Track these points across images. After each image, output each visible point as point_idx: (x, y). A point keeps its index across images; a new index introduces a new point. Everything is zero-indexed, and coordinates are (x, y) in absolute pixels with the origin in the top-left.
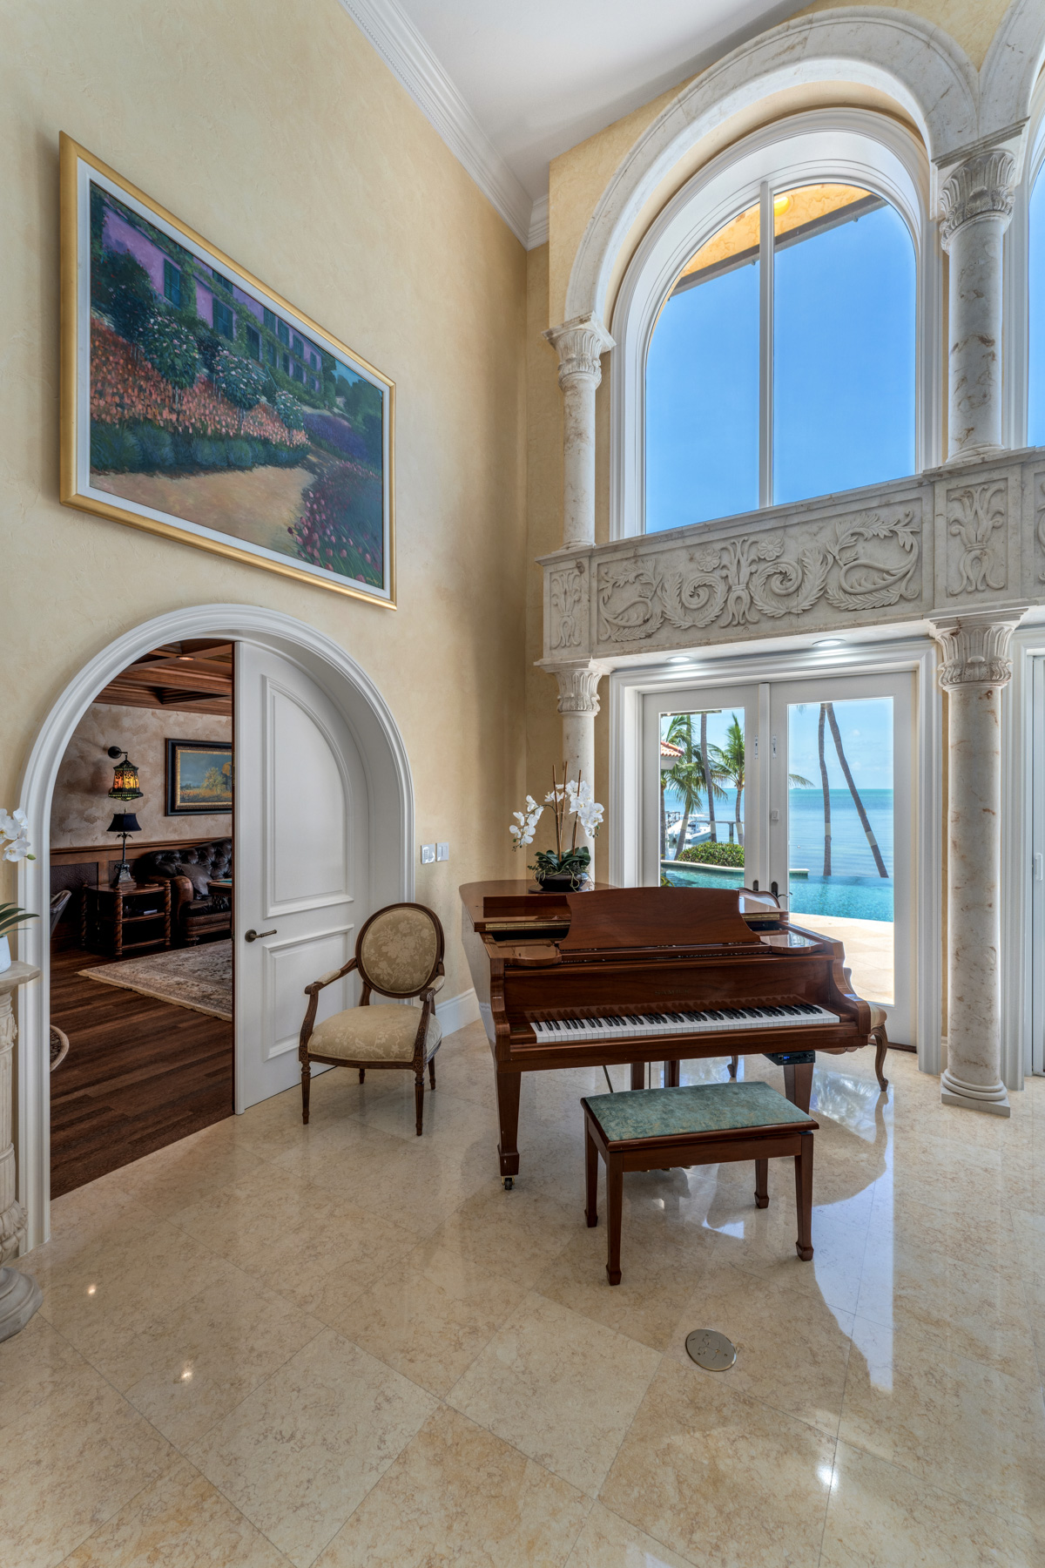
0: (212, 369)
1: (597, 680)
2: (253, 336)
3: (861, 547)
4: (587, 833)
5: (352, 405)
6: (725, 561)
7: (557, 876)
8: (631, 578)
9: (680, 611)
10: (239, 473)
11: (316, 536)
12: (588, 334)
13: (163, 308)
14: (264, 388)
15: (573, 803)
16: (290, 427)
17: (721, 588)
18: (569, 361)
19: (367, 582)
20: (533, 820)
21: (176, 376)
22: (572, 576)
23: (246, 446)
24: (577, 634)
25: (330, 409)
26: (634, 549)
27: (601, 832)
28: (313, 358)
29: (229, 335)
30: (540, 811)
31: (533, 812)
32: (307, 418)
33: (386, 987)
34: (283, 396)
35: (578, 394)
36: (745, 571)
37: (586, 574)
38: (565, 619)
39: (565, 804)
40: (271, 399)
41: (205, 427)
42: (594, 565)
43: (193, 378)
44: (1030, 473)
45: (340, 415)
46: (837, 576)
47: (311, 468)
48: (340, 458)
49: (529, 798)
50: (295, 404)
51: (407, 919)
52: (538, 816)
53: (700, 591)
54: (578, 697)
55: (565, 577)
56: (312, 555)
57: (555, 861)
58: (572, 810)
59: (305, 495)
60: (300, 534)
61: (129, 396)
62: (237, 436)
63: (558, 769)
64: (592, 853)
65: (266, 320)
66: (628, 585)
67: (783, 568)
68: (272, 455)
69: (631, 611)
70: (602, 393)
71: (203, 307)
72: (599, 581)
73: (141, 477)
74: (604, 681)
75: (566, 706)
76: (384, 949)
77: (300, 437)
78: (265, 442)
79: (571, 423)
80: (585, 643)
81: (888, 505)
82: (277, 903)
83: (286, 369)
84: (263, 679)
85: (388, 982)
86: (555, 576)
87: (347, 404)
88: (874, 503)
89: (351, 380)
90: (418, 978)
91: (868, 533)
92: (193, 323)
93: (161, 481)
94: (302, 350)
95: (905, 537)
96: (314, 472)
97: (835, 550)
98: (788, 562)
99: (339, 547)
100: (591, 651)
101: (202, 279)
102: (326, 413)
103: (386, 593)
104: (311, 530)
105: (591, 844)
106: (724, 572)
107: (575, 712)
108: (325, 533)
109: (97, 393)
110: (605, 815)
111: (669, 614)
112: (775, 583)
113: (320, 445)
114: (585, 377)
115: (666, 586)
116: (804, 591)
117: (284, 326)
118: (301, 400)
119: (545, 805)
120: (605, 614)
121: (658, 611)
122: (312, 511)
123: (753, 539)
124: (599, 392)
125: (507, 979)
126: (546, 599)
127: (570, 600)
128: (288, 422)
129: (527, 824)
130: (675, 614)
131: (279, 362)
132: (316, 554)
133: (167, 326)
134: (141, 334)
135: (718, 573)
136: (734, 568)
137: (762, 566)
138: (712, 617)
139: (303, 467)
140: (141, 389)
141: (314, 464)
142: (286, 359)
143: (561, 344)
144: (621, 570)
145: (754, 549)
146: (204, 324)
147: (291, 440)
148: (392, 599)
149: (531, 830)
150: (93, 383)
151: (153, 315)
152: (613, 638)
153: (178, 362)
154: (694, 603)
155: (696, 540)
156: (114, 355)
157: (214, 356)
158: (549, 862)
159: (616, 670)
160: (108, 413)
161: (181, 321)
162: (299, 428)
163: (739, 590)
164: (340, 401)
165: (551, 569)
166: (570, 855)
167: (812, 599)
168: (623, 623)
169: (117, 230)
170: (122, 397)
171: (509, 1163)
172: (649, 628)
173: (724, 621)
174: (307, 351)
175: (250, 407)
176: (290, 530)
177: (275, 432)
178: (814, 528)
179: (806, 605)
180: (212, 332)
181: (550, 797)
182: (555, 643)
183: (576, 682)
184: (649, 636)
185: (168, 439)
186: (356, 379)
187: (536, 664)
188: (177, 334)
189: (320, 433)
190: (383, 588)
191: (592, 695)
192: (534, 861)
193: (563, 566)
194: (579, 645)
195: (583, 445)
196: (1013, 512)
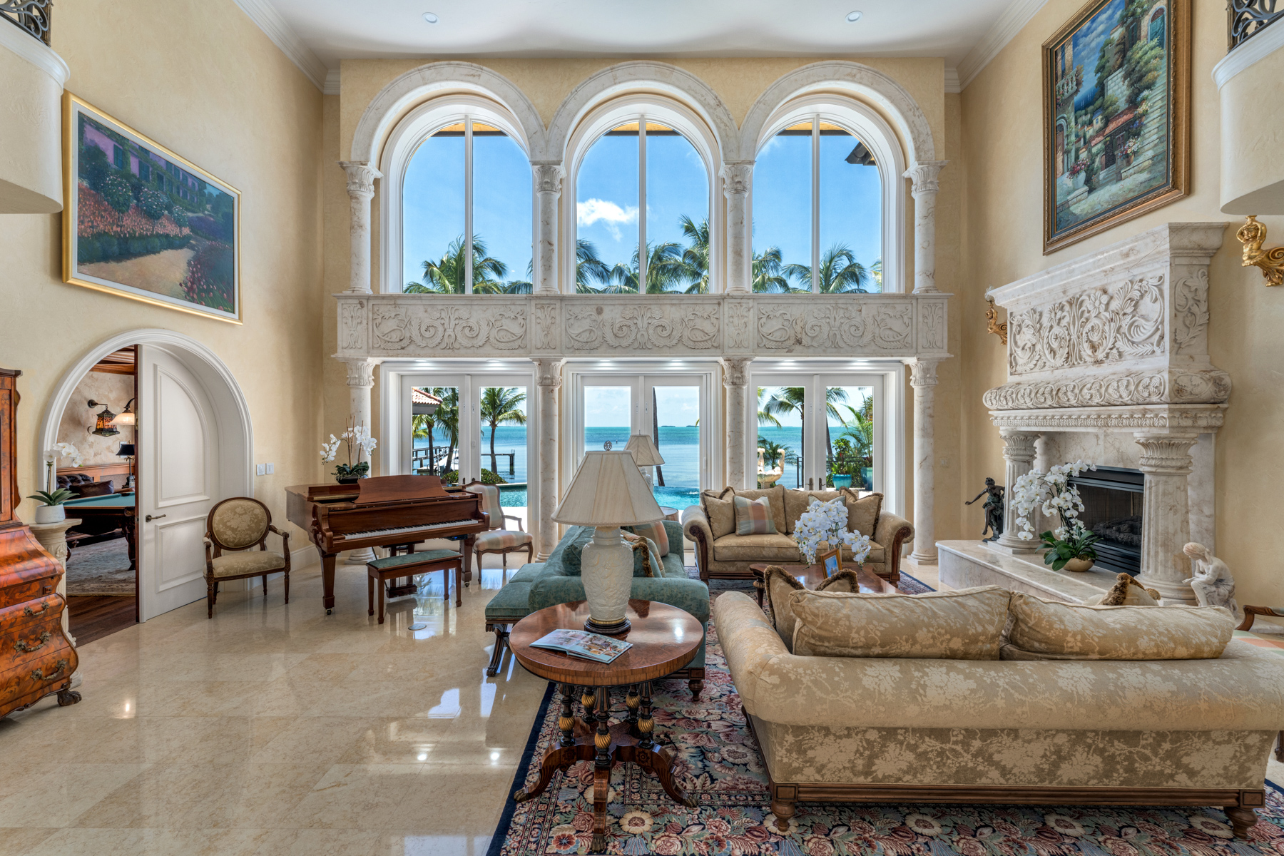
0: (138, 200)
1: (372, 368)
2: (160, 178)
3: (504, 321)
4: (367, 453)
5: (215, 209)
6: (443, 315)
7: (349, 477)
8: (393, 315)
9: (420, 338)
10: (153, 255)
11: (195, 286)
12: (366, 171)
13: (113, 171)
14: (166, 206)
15: (359, 438)
16: (180, 226)
17: (441, 329)
18: (355, 183)
19: (225, 310)
20: (334, 448)
21: (120, 207)
22: (356, 309)
23: (157, 240)
24: (359, 341)
25: (203, 212)
26: (393, 299)
27: (375, 453)
28: (193, 184)
29: (148, 181)
30: (339, 442)
31: (334, 443)
32: (191, 220)
33: (231, 545)
34: (177, 209)
35: (359, 203)
36: (453, 323)
37: (365, 308)
38: (352, 332)
39: (354, 437)
40: (171, 212)
41: (135, 232)
42: (370, 305)
43: (128, 206)
44: (563, 304)
45: (210, 215)
46: (494, 333)
47: (192, 248)
48: (208, 239)
49: (332, 436)
50: (183, 212)
51: (241, 506)
52: (337, 446)
53: (430, 329)
54: (360, 377)
55: (352, 308)
56: (193, 297)
57: (348, 470)
58: (358, 442)
59: (189, 264)
60: (186, 286)
61: (96, 221)
62: (152, 235)
63: (349, 419)
64: (370, 465)
65: (167, 168)
66: (390, 319)
67: (470, 324)
68: (171, 243)
69: (392, 333)
70: (375, 202)
71: (134, 166)
72: (373, 314)
73: (102, 264)
74: (377, 368)
75: (352, 382)
76: (228, 524)
77: (186, 231)
78: (167, 236)
79: (355, 219)
80: (365, 347)
81: (514, 304)
82: (163, 500)
83: (178, 193)
84: (155, 366)
85: (233, 542)
86: (345, 306)
87: (212, 208)
88: (509, 303)
89: (215, 193)
90: (256, 536)
91: (507, 316)
92: (128, 176)
93: (113, 265)
94: (187, 180)
95: (520, 320)
96: (193, 250)
97: (493, 320)
98: (473, 322)
99: (208, 291)
100: (368, 352)
101: (133, 151)
102: (201, 215)
103: (236, 316)
104: (192, 283)
105: (368, 459)
106: (443, 321)
107: (358, 385)
108: (200, 284)
109: (81, 222)
110: (378, 444)
111: (414, 338)
112: (467, 330)
113: (197, 234)
114: (364, 194)
115: (413, 323)
116: (480, 337)
117: (177, 169)
118: (188, 210)
119: (342, 440)
120: (377, 333)
121: (408, 335)
122: (193, 273)
123: (456, 307)
124: (373, 201)
125: (329, 516)
126: (339, 319)
127: (355, 322)
128: (180, 224)
129: (330, 450)
130: (417, 338)
131: (175, 190)
132: (195, 296)
133: (115, 180)
134: (102, 187)
135: (440, 321)
136: (447, 320)
137: (461, 322)
138: (436, 343)
139: (188, 248)
140: (102, 217)
141: (194, 245)
142: (178, 188)
143: (349, 171)
144: (385, 310)
145: (457, 312)
146: (134, 176)
147: (181, 233)
148: (240, 319)
149: (333, 453)
150: (79, 217)
151: (108, 176)
152: (382, 347)
153: (121, 199)
154: (427, 334)
155: (428, 302)
156: (89, 200)
157: (139, 193)
158: (344, 470)
159: (384, 362)
160: (86, 232)
161: (122, 177)
162: (185, 226)
163: (449, 332)
164: (208, 207)
165: (343, 301)
166: (357, 466)
167: (483, 341)
168: (388, 339)
169: (91, 134)
170: (92, 222)
171: (329, 601)
172: (403, 344)
173: (443, 345)
174: (190, 181)
175: (159, 218)
176: (181, 285)
177: (172, 230)
178: (484, 308)
179: (481, 344)
180: (138, 179)
181: (345, 435)
182: (345, 345)
183: (359, 369)
184: (403, 348)
185: (116, 242)
186: (218, 193)
187: (332, 356)
188: (120, 184)
189: (196, 226)
190: (234, 313)
191: (369, 377)
192: (335, 471)
193: (350, 301)
194: (361, 348)
195: (363, 233)
196: (558, 318)
